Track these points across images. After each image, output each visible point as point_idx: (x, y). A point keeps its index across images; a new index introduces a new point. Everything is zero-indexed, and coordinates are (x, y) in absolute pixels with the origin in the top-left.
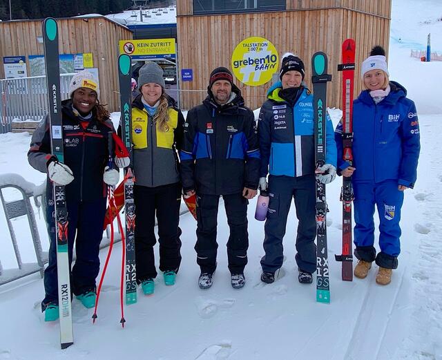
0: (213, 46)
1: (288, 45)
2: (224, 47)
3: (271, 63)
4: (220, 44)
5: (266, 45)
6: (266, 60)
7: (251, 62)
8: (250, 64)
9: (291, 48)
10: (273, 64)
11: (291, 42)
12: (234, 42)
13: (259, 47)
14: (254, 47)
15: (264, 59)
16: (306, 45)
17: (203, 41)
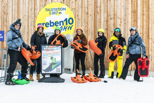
0: (21, 10)
1: (83, 9)
2: (30, 11)
3: (69, 25)
4: (27, 9)
5: (64, 9)
6: (65, 23)
7: (52, 24)
8: (51, 26)
9: (86, 12)
10: (71, 26)
11: (86, 6)
12: (38, 8)
13: (59, 11)
14: (54, 11)
15: (62, 22)
16: (99, 9)
17: (13, 7)
